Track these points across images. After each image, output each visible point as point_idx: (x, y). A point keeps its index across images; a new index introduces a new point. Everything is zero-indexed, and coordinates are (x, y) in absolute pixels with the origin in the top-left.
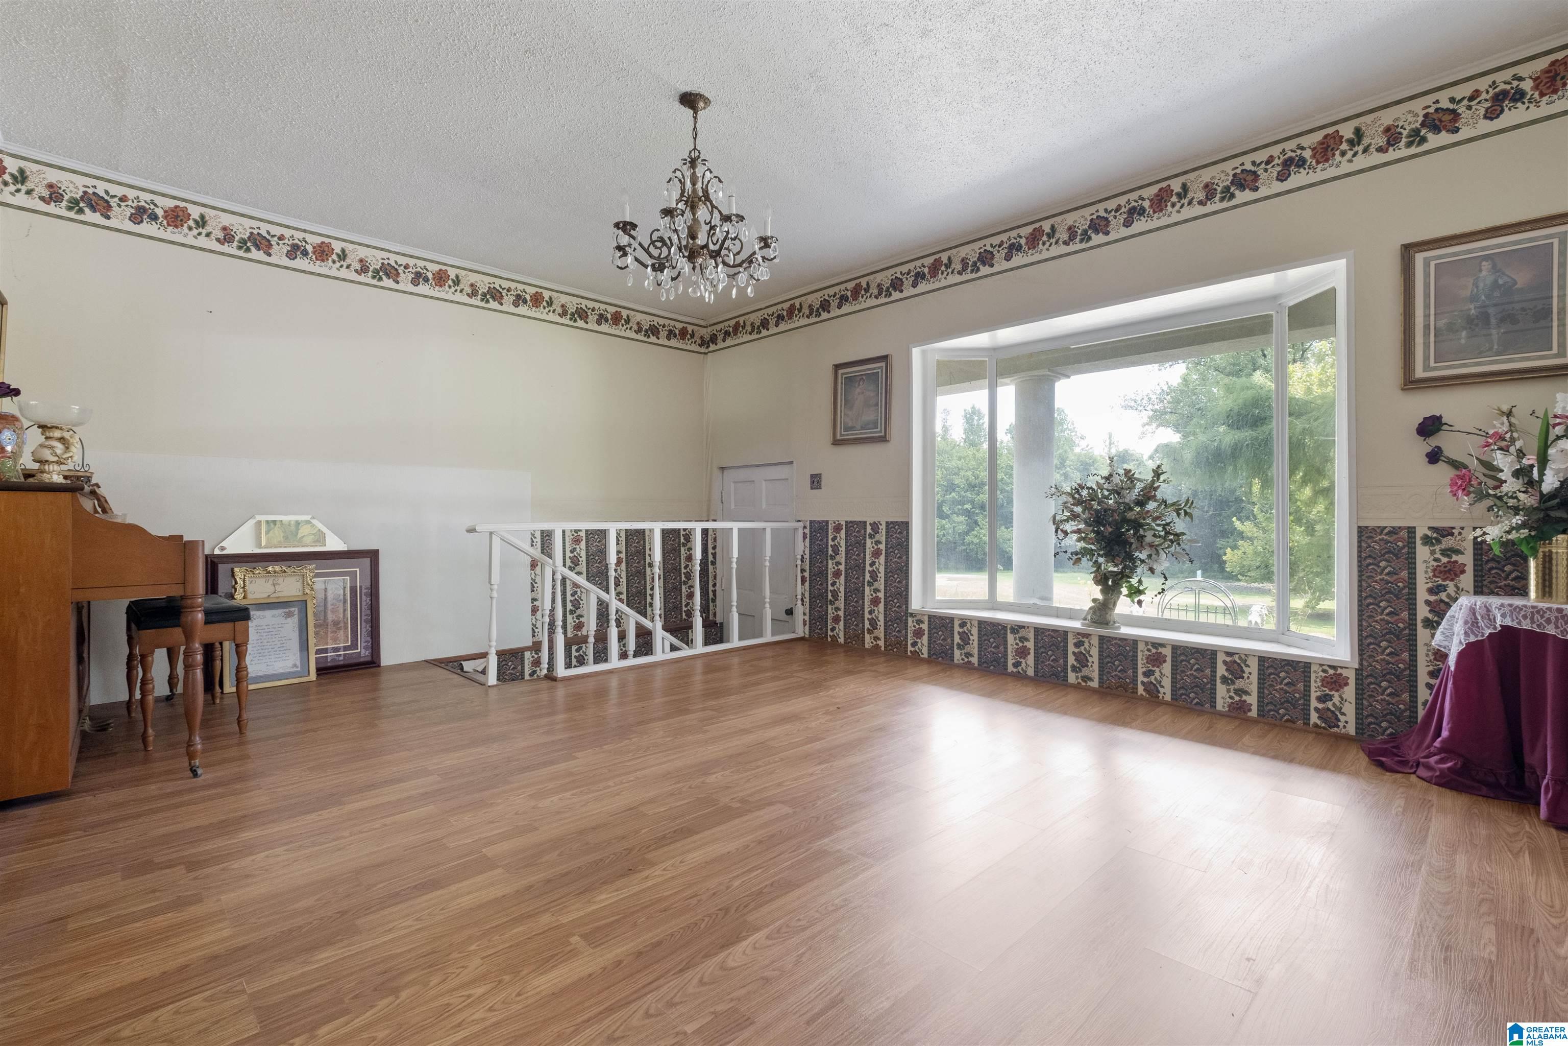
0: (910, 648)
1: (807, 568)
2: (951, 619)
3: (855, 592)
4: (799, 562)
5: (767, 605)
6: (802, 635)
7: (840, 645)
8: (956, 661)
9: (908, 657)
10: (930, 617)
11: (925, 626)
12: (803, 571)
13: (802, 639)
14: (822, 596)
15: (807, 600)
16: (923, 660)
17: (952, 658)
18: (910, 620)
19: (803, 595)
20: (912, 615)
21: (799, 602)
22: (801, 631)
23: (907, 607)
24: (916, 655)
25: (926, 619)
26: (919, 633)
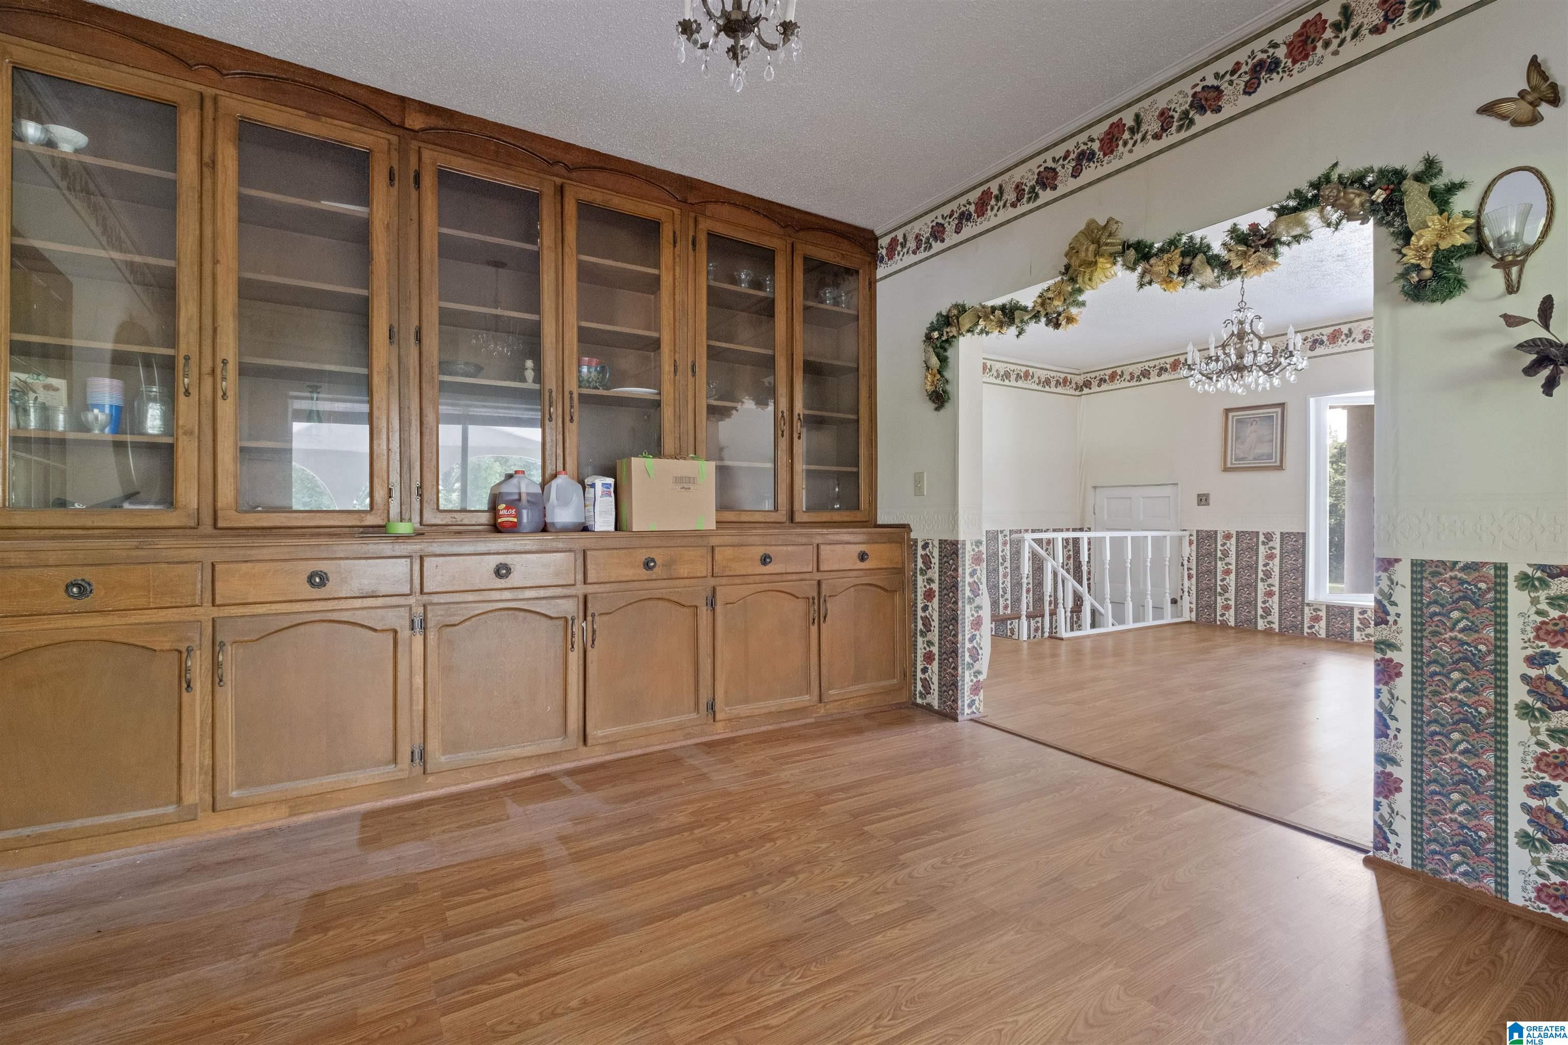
0: (1306, 630)
1: (1194, 567)
2: (1352, 609)
3: (1246, 587)
4: (1185, 563)
5: (1149, 597)
6: (1188, 619)
7: (1231, 627)
8: (1355, 640)
9: (1305, 638)
10: (1328, 607)
11: (1323, 614)
12: (1189, 569)
13: (1190, 622)
14: (1212, 589)
15: (1194, 591)
16: (1321, 640)
17: (1351, 638)
18: (1306, 609)
19: (1189, 588)
20: (1308, 605)
21: (1186, 593)
22: (1187, 616)
23: (1303, 599)
24: (1313, 637)
25: (1324, 609)
26: (1317, 619)
